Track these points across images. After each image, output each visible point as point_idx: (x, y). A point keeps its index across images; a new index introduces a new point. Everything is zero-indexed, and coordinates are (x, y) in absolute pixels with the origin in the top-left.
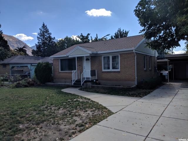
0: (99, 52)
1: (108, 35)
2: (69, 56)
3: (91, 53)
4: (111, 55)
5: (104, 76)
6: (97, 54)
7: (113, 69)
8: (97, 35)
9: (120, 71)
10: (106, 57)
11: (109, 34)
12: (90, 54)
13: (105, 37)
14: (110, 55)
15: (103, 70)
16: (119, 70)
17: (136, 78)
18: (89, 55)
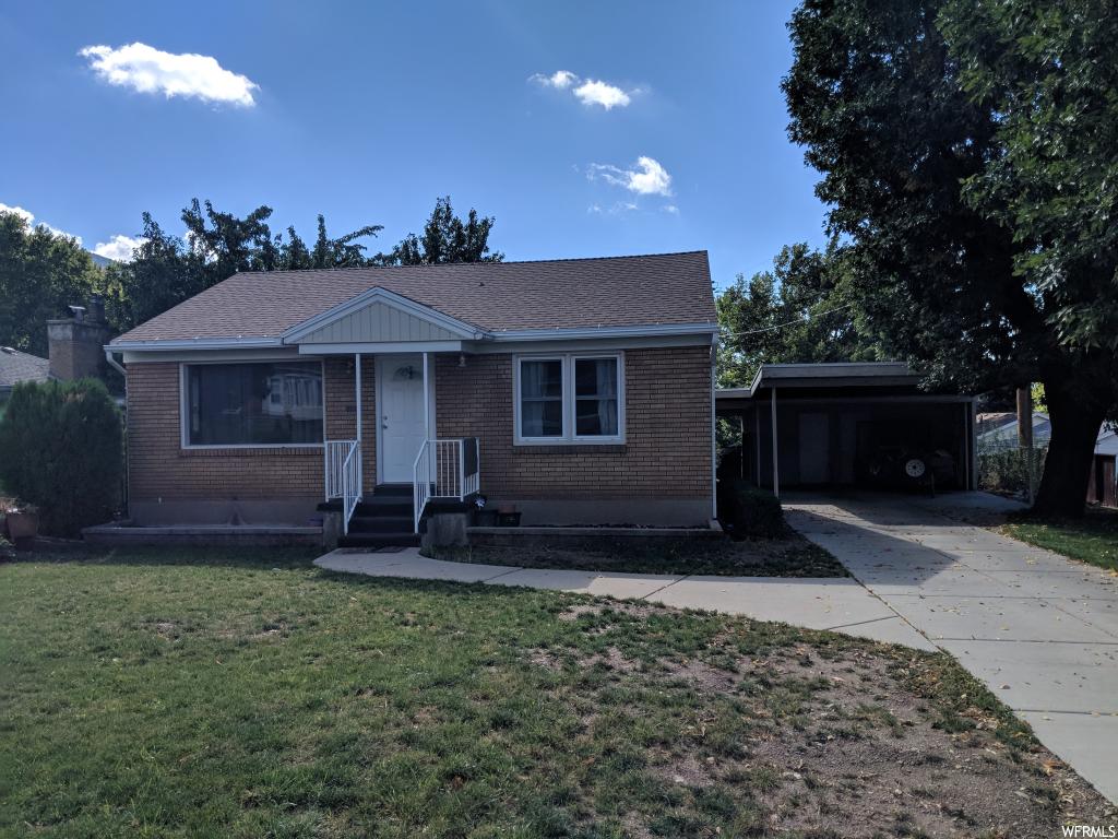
0: (504, 334)
1: (367, 231)
2: (303, 350)
3: (471, 337)
4: (573, 353)
5: (530, 473)
6: (492, 342)
7: (578, 434)
8: (321, 220)
9: (623, 442)
10: (537, 363)
11: (377, 228)
12: (465, 342)
13: (349, 238)
14: (563, 353)
15: (520, 440)
16: (619, 439)
17: (715, 480)
18: (457, 347)
